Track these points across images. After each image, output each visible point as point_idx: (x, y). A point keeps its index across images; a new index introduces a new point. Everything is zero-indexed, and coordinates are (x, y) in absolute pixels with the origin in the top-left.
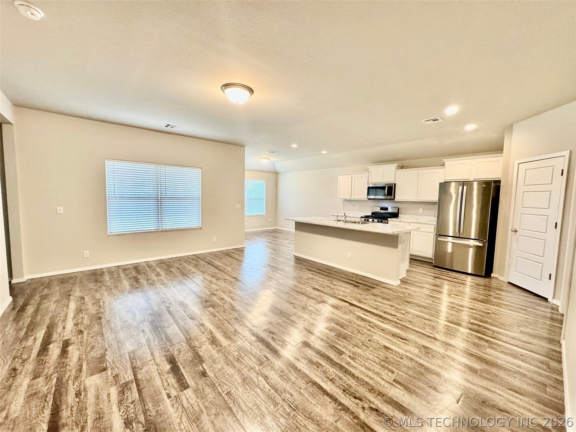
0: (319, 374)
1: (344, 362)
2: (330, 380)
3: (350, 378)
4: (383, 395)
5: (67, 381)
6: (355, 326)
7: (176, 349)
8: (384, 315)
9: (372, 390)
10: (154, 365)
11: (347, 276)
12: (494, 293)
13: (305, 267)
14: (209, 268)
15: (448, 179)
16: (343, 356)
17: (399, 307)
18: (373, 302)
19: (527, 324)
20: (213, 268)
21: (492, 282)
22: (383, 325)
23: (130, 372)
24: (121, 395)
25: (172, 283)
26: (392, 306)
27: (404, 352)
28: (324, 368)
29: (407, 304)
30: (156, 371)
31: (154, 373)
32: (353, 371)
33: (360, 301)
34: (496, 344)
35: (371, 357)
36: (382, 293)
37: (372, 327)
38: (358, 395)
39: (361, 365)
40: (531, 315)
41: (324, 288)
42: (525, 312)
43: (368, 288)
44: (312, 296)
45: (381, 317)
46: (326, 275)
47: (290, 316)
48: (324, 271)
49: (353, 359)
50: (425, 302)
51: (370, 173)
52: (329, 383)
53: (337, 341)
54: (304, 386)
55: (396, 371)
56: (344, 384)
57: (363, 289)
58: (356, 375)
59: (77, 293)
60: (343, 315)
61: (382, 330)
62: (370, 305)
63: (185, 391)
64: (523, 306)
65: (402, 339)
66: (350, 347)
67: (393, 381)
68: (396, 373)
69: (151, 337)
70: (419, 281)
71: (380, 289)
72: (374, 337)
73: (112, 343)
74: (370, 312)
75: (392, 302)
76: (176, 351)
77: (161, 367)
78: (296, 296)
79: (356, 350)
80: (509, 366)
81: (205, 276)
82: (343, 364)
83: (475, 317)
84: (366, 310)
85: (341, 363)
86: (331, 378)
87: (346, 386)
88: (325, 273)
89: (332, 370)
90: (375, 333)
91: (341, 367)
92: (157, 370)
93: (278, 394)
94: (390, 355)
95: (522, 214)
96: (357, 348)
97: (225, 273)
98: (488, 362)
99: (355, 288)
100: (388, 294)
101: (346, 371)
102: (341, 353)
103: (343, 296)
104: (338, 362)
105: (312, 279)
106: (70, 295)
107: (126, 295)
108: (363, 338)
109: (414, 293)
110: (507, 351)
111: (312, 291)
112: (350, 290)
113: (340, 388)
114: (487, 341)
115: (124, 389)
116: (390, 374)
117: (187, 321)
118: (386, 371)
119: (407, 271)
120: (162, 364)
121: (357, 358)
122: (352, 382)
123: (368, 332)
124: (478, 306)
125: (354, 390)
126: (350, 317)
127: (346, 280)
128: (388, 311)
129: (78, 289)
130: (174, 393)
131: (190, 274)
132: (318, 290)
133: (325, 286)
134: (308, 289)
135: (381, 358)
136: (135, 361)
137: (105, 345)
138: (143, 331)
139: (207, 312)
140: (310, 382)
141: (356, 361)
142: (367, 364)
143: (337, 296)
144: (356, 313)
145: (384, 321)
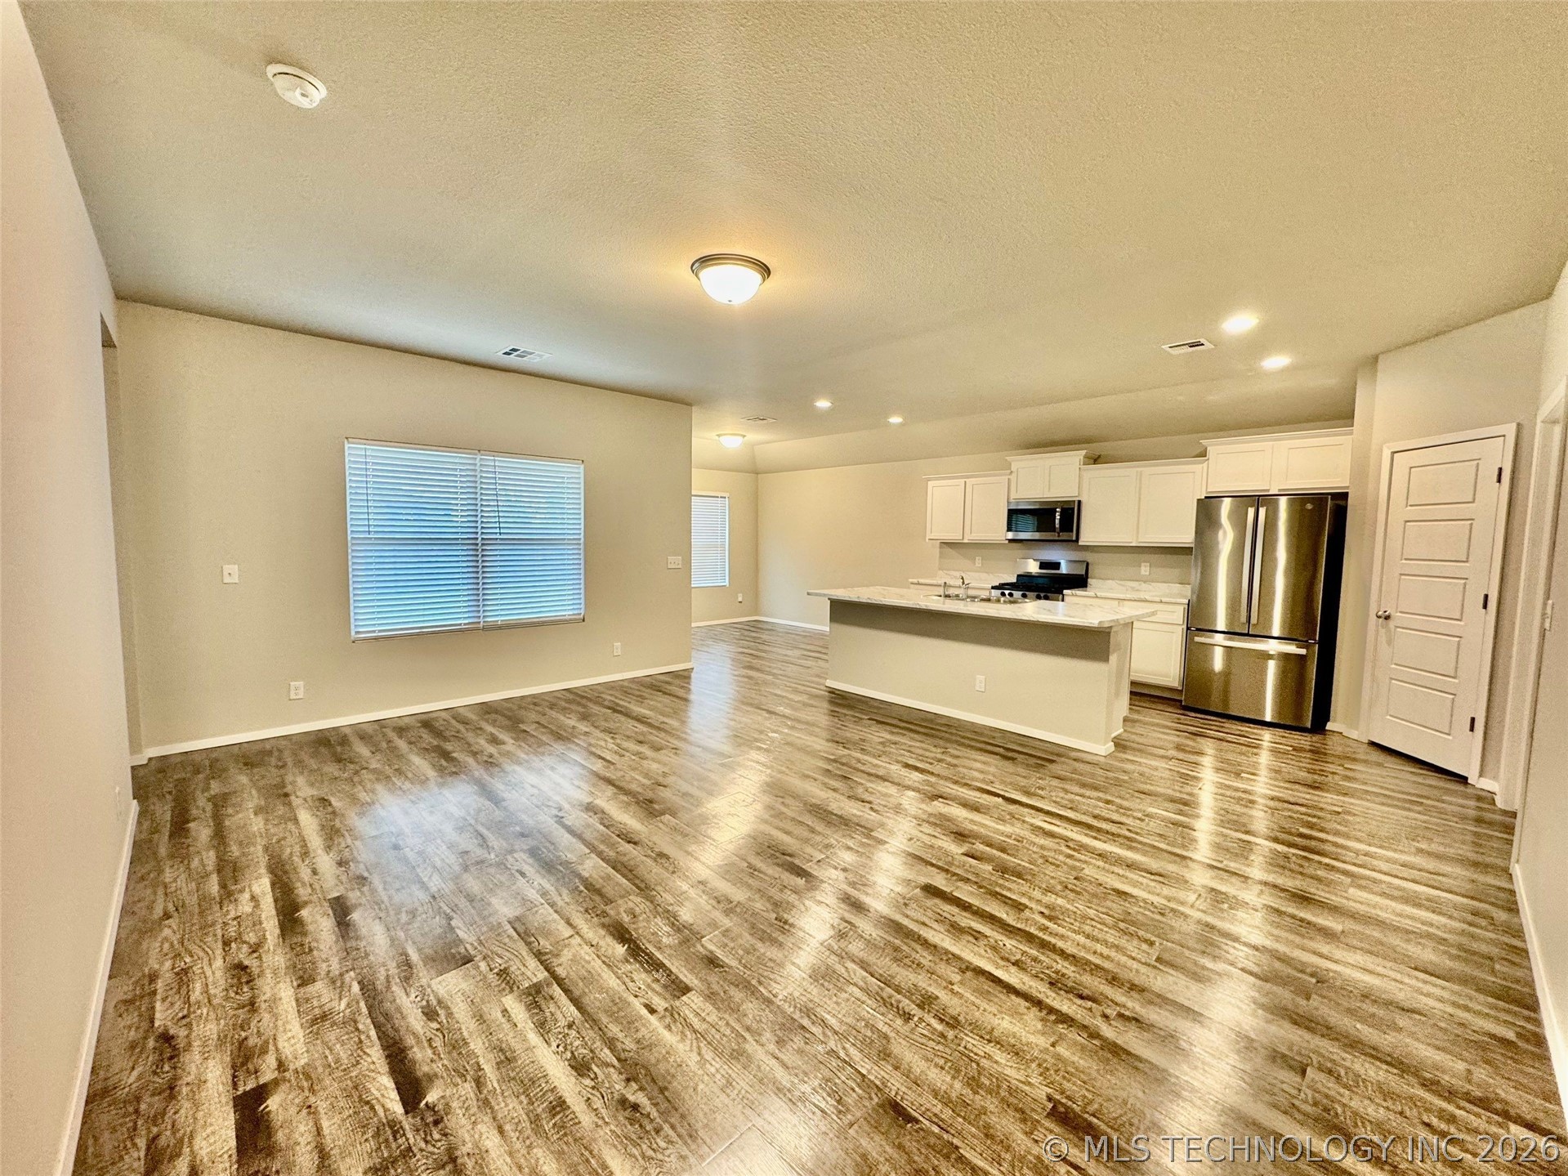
0: (983, 953)
1: (1031, 925)
2: (1013, 964)
3: (1058, 958)
4: (1143, 990)
5: (388, 987)
6: (1035, 849)
7: (622, 910)
8: (1095, 823)
9: (1114, 980)
10: (585, 947)
11: (982, 734)
12: (1341, 768)
13: (866, 715)
14: (619, 721)
15: (1215, 488)
16: (1027, 913)
17: (1125, 803)
18: (1062, 795)
19: (1429, 834)
20: (630, 721)
21: (1330, 743)
22: (1099, 845)
23: (532, 963)
24: (536, 1011)
25: (542, 760)
26: (1108, 802)
27: (1164, 902)
28: (991, 940)
29: (1143, 796)
30: (596, 958)
31: (592, 963)
32: (1060, 944)
33: (1028, 793)
34: (1368, 878)
35: (1092, 913)
36: (1074, 771)
37: (1074, 850)
38: (1086, 992)
39: (1074, 931)
40: (1435, 814)
41: (931, 764)
42: (1420, 809)
43: (1039, 762)
44: (908, 783)
45: (1089, 827)
46: (925, 734)
47: (872, 831)
48: (920, 725)
49: (1050, 918)
50: (1183, 790)
51: (1014, 475)
52: (1013, 969)
53: (1001, 881)
54: (956, 978)
55: (1158, 941)
56: (1047, 971)
57: (1027, 765)
58: (1068, 952)
59: (302, 788)
60: (997, 823)
61: (1100, 855)
62: (1055, 802)
63: (684, 998)
64: (1414, 795)
65: (1151, 874)
66: (1037, 894)
67: (1156, 961)
68: (1157, 944)
69: (548, 886)
70: (1157, 743)
71: (1067, 764)
72: (1086, 871)
73: (457, 901)
74: (1060, 817)
75: (1105, 793)
76: (625, 915)
77: (603, 949)
78: (869, 785)
79: (1053, 900)
80: (1407, 923)
81: (618, 741)
82: (1033, 930)
83: (1308, 822)
84: (1048, 813)
85: (1027, 929)
86: (1013, 959)
87: (1054, 975)
88: (922, 730)
89: (1010, 944)
90: (1085, 862)
91: (1030, 938)
92: (598, 956)
93: (905, 996)
94: (1134, 909)
95: (1401, 574)
96: (1053, 896)
97: (665, 731)
98: (1356, 916)
99: (1007, 763)
100: (1093, 775)
101: (1044, 945)
102: (1021, 907)
103: (983, 781)
104: (1019, 926)
105: (895, 743)
106: (286, 795)
107: (436, 789)
108: (1060, 874)
109: (1152, 772)
110: (1396, 893)
111: (904, 772)
112: (996, 767)
113: (1042, 979)
114: (1346, 873)
115: (534, 997)
116: (1145, 946)
117: (621, 849)
118: (1135, 942)
119: (1125, 720)
120: (602, 943)
121: (1061, 917)
122: (1062, 965)
123: (1068, 861)
124: (1308, 796)
125: (1074, 982)
126: (1016, 829)
127: (978, 745)
128: (1103, 814)
129: (301, 781)
130: (660, 1003)
131: (576, 737)
132: (916, 769)
133: (932, 759)
134: (892, 767)
135: (1116, 915)
136: (533, 939)
137: (440, 908)
138: (523, 874)
139: (661, 825)
140: (967, 968)
141: (1059, 922)
142: (1087, 929)
143: (969, 782)
144: (1027, 819)
145: (1099, 837)
